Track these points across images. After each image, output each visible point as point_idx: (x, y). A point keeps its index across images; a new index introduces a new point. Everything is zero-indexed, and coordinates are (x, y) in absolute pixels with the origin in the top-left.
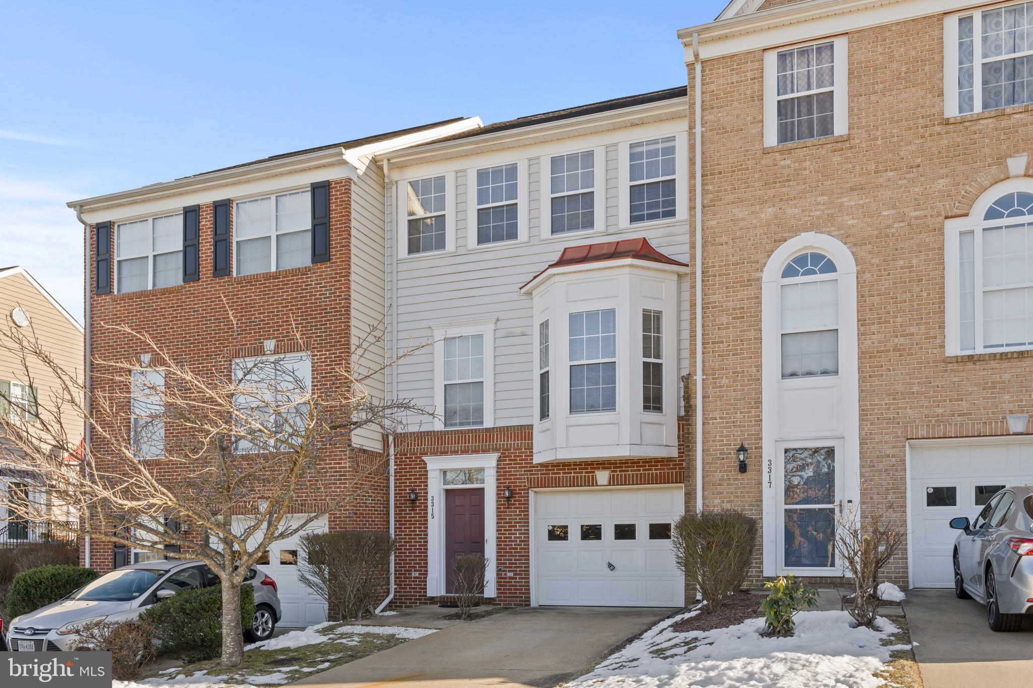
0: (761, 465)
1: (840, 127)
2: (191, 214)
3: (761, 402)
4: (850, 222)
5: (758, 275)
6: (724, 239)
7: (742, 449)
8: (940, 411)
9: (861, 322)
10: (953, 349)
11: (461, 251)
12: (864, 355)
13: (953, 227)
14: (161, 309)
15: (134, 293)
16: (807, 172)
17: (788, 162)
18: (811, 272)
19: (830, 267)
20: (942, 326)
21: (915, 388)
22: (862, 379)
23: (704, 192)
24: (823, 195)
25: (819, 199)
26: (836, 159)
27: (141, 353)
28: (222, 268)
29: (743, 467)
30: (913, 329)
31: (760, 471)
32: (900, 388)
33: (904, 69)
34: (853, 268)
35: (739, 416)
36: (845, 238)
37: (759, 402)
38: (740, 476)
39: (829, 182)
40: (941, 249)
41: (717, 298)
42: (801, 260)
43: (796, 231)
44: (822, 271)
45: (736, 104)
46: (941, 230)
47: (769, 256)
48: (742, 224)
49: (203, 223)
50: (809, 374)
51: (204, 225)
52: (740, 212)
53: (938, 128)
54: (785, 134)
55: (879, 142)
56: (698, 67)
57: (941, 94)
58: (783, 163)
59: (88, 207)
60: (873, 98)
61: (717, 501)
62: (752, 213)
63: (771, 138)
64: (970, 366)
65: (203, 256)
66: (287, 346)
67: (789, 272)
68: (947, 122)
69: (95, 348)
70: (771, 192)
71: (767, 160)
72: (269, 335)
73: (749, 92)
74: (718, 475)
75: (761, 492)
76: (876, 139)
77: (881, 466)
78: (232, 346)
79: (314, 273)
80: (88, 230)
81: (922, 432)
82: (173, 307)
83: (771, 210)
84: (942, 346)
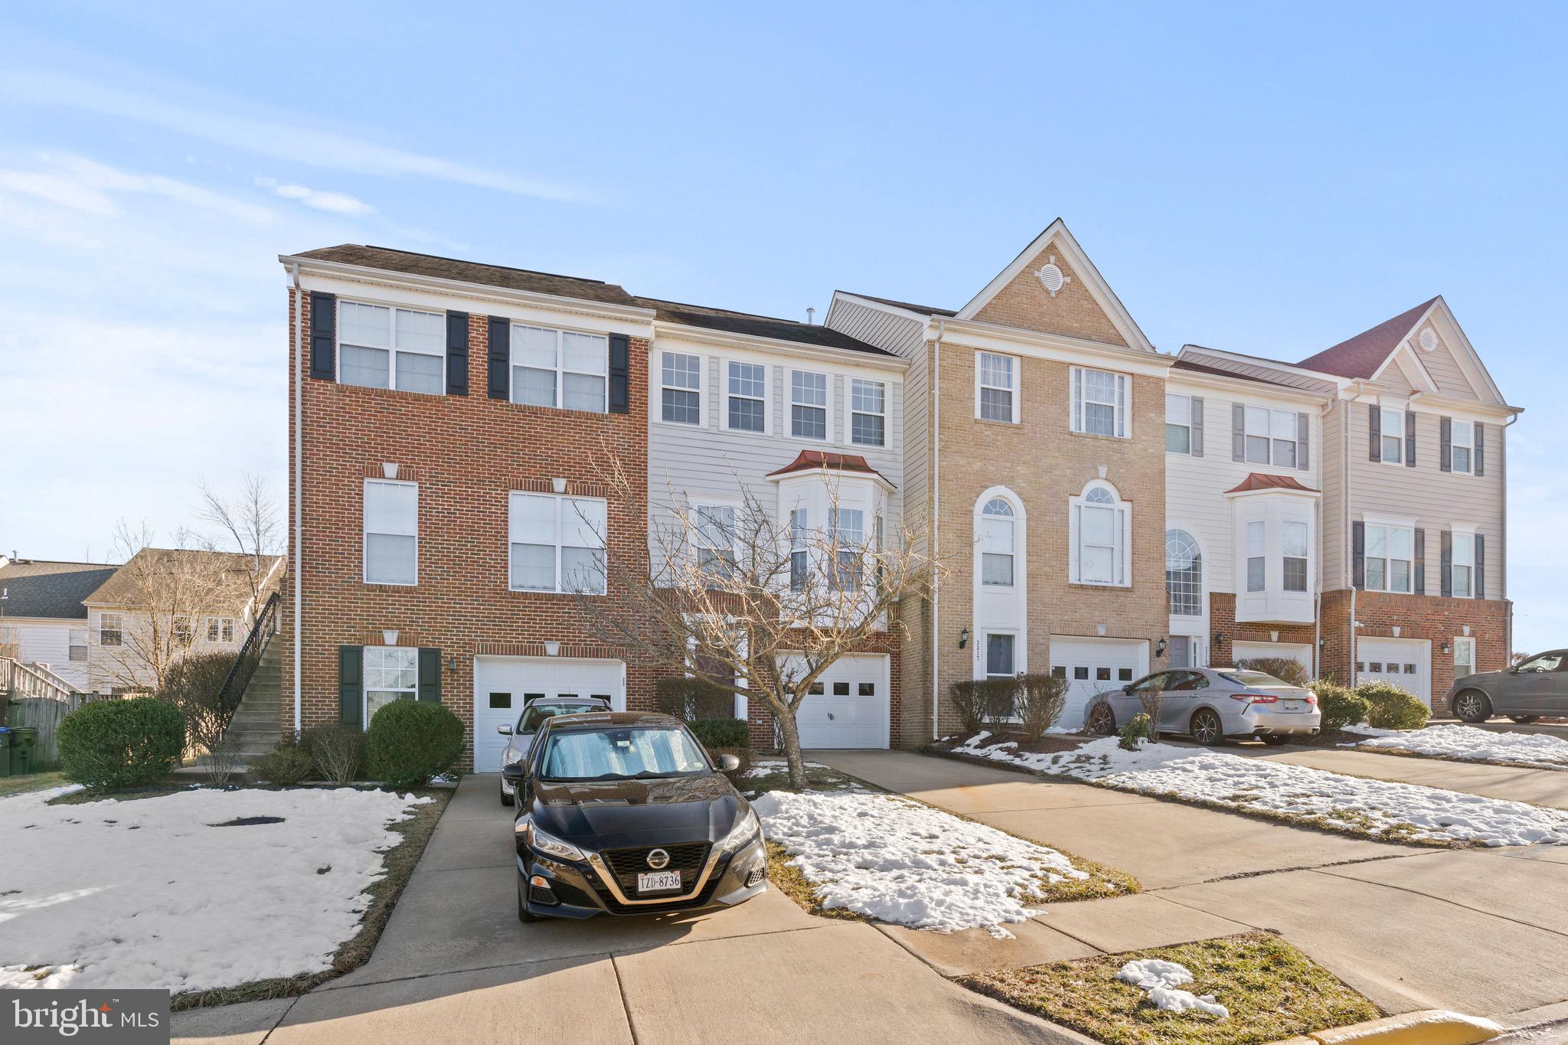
0: (972, 644)
1: (1016, 419)
2: (457, 323)
3: (972, 599)
4: (1023, 484)
5: (971, 508)
6: (951, 477)
7: (965, 632)
8: (1066, 617)
9: (1029, 553)
10: (1073, 579)
11: (714, 430)
12: (1030, 576)
13: (1073, 500)
14: (414, 416)
15: (373, 389)
16: (999, 443)
17: (989, 433)
18: (997, 513)
19: (1009, 512)
20: (1068, 564)
21: (1055, 602)
22: (1028, 592)
23: (940, 440)
24: (1008, 462)
25: (1006, 464)
26: (1016, 439)
27: (383, 461)
28: (498, 389)
29: (962, 645)
30: (1054, 563)
31: (971, 648)
32: (1047, 600)
33: (1050, 392)
34: (1025, 517)
35: (959, 607)
36: (1020, 494)
37: (971, 599)
38: (959, 651)
39: (1011, 454)
40: (1068, 514)
41: (945, 519)
42: (993, 503)
43: (995, 482)
44: (1006, 514)
45: (959, 381)
46: (1068, 501)
47: (978, 496)
48: (963, 469)
49: (472, 335)
50: (996, 583)
51: (474, 337)
52: (962, 461)
53: (1067, 436)
54: (984, 413)
55: (1038, 435)
56: (937, 346)
57: (1068, 416)
58: (986, 433)
59: (310, 269)
60: (1035, 405)
61: (946, 668)
62: (969, 463)
63: (978, 414)
64: (1080, 591)
65: (472, 371)
66: (582, 487)
67: (987, 510)
68: (1071, 434)
69: (308, 441)
70: (980, 452)
71: (977, 428)
72: (557, 473)
73: (967, 375)
74: (947, 649)
75: (972, 663)
76: (1036, 433)
77: (1037, 650)
78: (512, 476)
79: (611, 422)
80: (298, 296)
81: (1058, 631)
82: (432, 418)
83: (979, 464)
84: (1068, 577)
